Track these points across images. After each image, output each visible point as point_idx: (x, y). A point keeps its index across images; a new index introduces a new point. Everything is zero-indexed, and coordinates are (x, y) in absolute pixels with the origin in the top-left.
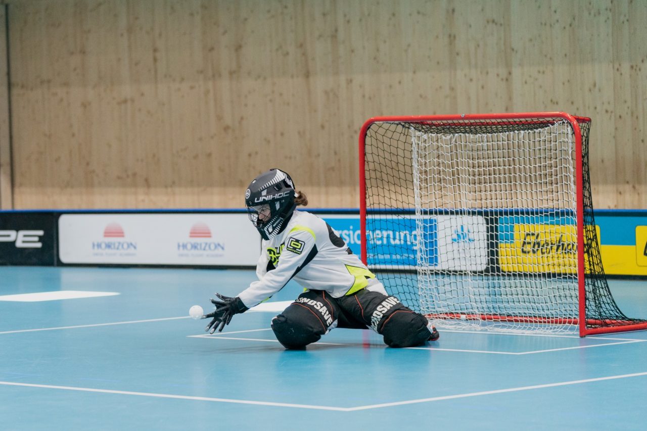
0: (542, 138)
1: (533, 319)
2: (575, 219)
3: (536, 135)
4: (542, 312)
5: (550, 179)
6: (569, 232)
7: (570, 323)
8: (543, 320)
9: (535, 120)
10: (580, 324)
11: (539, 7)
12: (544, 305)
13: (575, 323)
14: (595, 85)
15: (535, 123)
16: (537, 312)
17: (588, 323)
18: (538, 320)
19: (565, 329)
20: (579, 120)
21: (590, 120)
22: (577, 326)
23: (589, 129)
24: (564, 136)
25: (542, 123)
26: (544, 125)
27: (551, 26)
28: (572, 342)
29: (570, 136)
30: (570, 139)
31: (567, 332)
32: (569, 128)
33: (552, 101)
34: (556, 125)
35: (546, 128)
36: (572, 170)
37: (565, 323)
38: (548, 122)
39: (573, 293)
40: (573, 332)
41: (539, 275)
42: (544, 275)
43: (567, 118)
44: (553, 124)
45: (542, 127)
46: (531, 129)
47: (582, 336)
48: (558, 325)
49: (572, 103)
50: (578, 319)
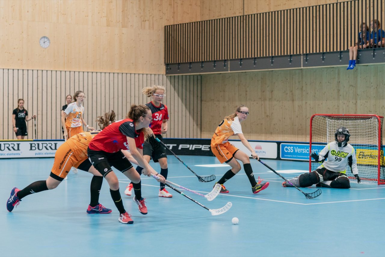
0: (368, 123)
1: (363, 179)
2: (378, 148)
3: (366, 121)
4: (366, 177)
5: (370, 135)
6: (376, 152)
7: (375, 180)
8: (366, 179)
9: (366, 117)
10: (378, 181)
11: (367, 82)
12: (368, 174)
13: (376, 180)
14: (383, 106)
15: (366, 118)
17: (380, 181)
18: (365, 179)
19: (373, 182)
20: (381, 117)
21: (383, 117)
22: (377, 181)
23: (383, 120)
24: (375, 122)
25: (368, 118)
26: (369, 118)
27: (370, 87)
28: (375, 186)
29: (377, 122)
30: (377, 123)
31: (374, 183)
32: (377, 120)
33: (369, 111)
34: (373, 118)
35: (369, 120)
36: (377, 133)
37: (373, 180)
38: (370, 117)
39: (376, 171)
40: (375, 183)
41: (366, 165)
42: (367, 165)
43: (376, 116)
44: (372, 118)
45: (368, 119)
46: (365, 120)
47: (378, 185)
48: (371, 181)
49: (376, 112)
50: (378, 179)
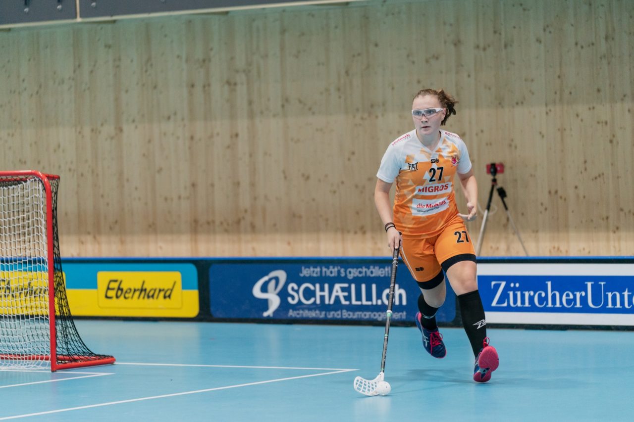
0: (16, 194)
1: (9, 357)
2: (47, 267)
3: (11, 191)
4: (16, 350)
5: (24, 231)
6: (41, 279)
7: (42, 359)
8: (18, 357)
9: (9, 178)
10: (52, 360)
11: (9, 76)
12: (18, 344)
13: (47, 359)
14: (59, 146)
15: (10, 181)
16: (12, 350)
17: (58, 359)
18: (13, 357)
19: (38, 364)
20: (50, 178)
21: (59, 178)
22: (49, 362)
23: (58, 186)
24: (35, 192)
25: (15, 180)
26: (19, 182)
27: (19, 93)
28: (43, 376)
29: (41, 192)
30: (41, 195)
31: (40, 367)
32: (41, 185)
33: (20, 161)
34: (29, 182)
35: (20, 185)
36: (44, 222)
37: (37, 359)
38: (21, 180)
39: (44, 333)
40: (45, 368)
41: (14, 317)
42: (18, 317)
43: (38, 176)
44: (26, 181)
45: (16, 184)
46: (6, 186)
47: (53, 371)
48: (31, 361)
49: (39, 162)
50: (50, 356)
